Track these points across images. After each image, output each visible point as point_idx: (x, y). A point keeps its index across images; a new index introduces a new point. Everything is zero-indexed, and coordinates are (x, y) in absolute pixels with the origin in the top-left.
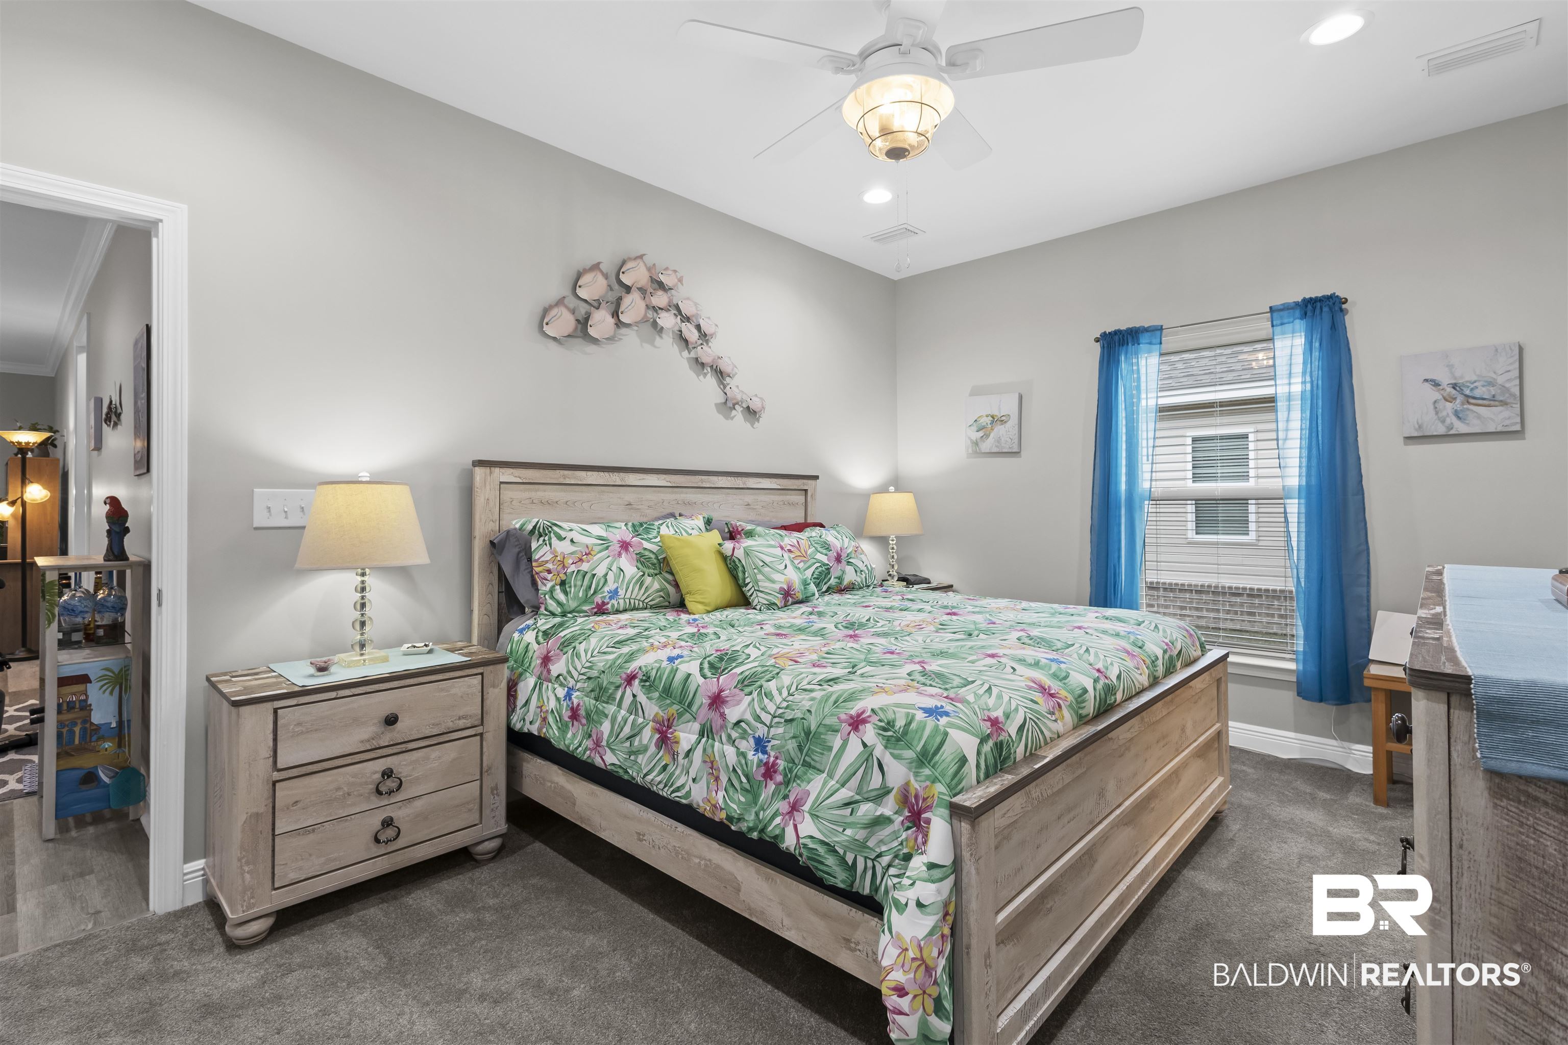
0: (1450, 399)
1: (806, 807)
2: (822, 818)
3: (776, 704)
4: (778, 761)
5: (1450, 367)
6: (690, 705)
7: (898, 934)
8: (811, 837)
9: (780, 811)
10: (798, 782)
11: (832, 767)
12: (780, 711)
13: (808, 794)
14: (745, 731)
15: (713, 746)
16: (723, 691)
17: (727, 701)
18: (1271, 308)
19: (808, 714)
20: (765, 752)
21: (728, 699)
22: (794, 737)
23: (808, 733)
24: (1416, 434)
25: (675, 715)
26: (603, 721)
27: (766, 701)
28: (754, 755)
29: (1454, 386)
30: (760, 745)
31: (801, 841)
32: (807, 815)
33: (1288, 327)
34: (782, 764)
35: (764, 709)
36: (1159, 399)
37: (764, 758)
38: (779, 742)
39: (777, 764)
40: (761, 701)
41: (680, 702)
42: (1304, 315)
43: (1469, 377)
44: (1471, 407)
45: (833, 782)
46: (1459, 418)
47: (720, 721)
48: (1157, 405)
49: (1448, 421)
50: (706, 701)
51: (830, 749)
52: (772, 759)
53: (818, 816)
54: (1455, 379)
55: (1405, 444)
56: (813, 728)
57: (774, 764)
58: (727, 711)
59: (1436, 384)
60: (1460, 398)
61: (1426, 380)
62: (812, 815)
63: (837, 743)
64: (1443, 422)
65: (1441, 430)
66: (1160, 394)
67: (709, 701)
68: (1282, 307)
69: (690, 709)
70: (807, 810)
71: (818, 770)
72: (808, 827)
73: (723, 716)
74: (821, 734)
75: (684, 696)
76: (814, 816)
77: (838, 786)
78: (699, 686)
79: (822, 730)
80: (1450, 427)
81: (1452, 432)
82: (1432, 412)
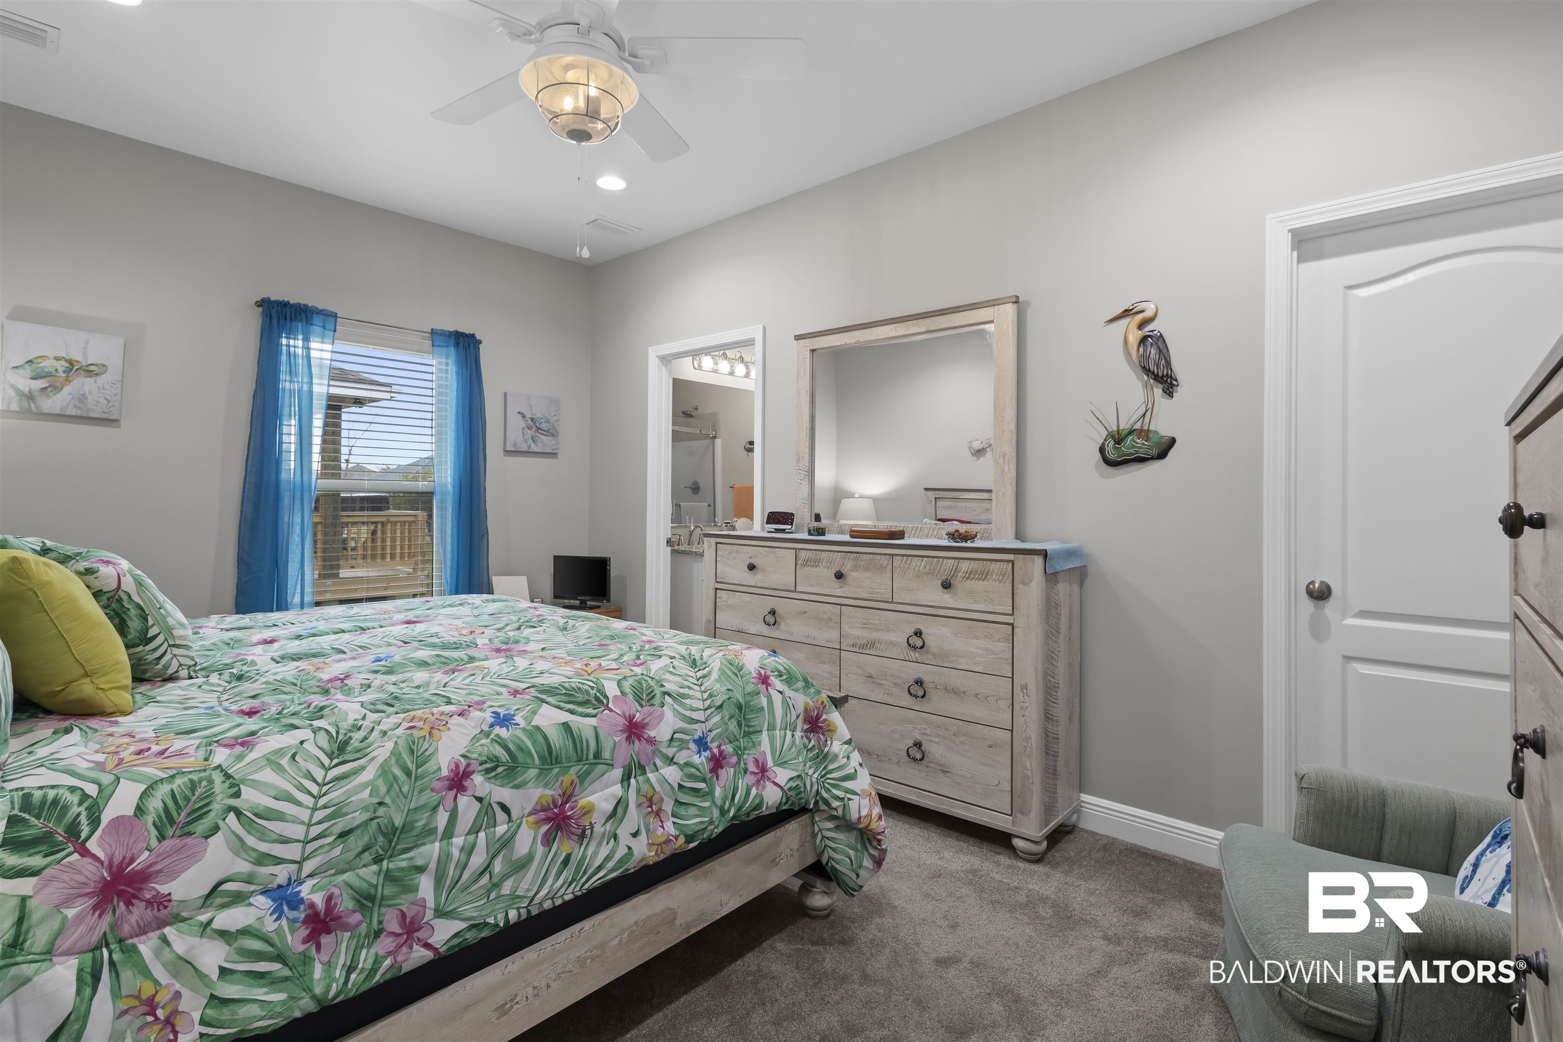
0: (530, 428)
1: (770, 764)
2: (789, 761)
3: (699, 699)
4: (723, 747)
5: (531, 406)
6: (597, 755)
7: (862, 791)
8: (791, 779)
9: (749, 784)
10: (747, 752)
11: (771, 720)
12: (708, 702)
13: (764, 753)
14: (681, 740)
15: (648, 780)
16: (634, 717)
17: (647, 723)
18: (432, 330)
19: (730, 692)
20: (706, 748)
21: (646, 721)
22: (731, 718)
23: (740, 707)
24: (513, 450)
25: (576, 780)
26: (416, 881)
27: (688, 701)
28: (700, 757)
29: (532, 419)
30: (702, 744)
31: (785, 788)
32: (775, 769)
33: (444, 350)
34: (728, 749)
35: (692, 709)
36: (331, 388)
37: (707, 754)
38: (720, 729)
39: (724, 750)
40: (683, 705)
41: (580, 760)
42: (457, 345)
43: (539, 415)
44: (539, 435)
45: (778, 732)
46: (533, 441)
47: (649, 748)
48: (328, 393)
49: (528, 443)
50: (620, 738)
51: (762, 709)
52: (716, 751)
53: (785, 762)
54: (533, 414)
55: (505, 456)
56: (742, 701)
57: (721, 753)
58: (652, 734)
59: (524, 417)
60: (534, 428)
61: (519, 413)
62: (778, 765)
63: (764, 701)
64: (526, 443)
65: (525, 448)
66: (332, 383)
67: (625, 735)
68: (440, 332)
69: (601, 758)
70: (772, 765)
71: (759, 732)
72: (783, 776)
73: (651, 741)
74: (749, 702)
75: (582, 750)
76: (782, 764)
77: (782, 732)
78: (595, 728)
79: (748, 698)
80: (529, 447)
81: (530, 450)
82: (521, 436)
